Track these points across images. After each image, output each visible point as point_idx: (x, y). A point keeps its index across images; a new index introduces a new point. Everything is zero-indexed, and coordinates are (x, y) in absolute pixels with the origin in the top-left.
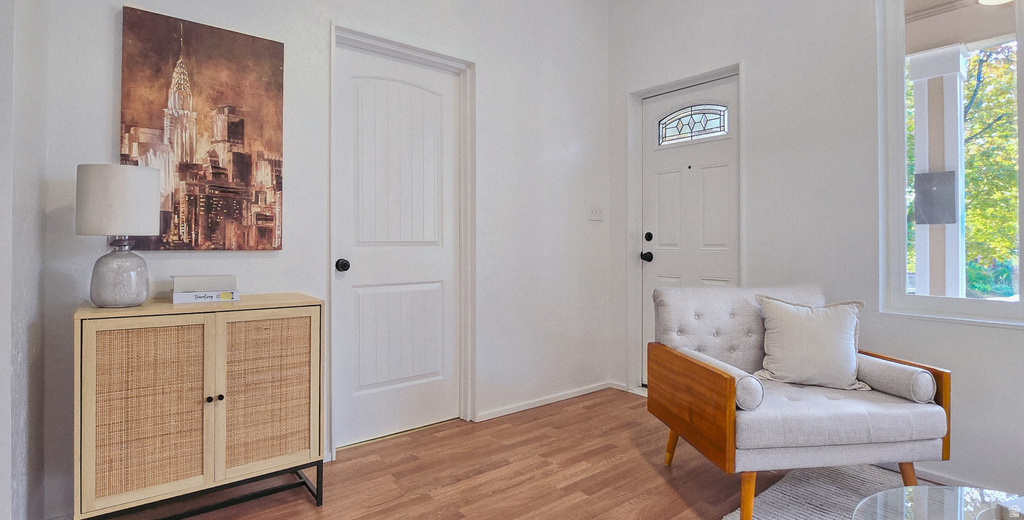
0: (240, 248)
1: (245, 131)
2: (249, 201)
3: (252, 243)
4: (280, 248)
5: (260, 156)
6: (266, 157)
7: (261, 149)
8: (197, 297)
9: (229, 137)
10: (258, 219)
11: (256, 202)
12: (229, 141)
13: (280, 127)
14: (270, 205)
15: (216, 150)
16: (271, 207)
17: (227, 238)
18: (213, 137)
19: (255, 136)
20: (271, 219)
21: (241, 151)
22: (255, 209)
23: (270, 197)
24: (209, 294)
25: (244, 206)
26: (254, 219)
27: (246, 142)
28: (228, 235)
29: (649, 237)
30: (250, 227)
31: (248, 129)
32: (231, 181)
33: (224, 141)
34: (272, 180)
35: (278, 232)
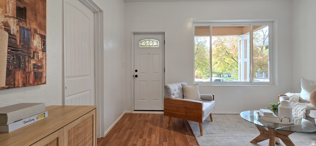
0: (24, 85)
1: (27, 15)
2: (29, 57)
3: (31, 82)
4: (45, 83)
5: (35, 31)
6: (38, 32)
7: (35, 27)
8: (25, 122)
9: (17, 16)
10: (34, 68)
11: (33, 58)
12: (17, 19)
13: (45, 17)
14: (41, 59)
15: (9, 22)
16: (41, 61)
17: (16, 80)
18: (6, 12)
19: (32, 19)
20: (41, 67)
21: (24, 26)
22: (33, 62)
23: (40, 54)
24: (32, 118)
25: (27, 59)
26: (32, 67)
27: (27, 22)
28: (17, 78)
29: (136, 71)
30: (30, 73)
31: (29, 13)
32: (18, 44)
33: (14, 17)
34: (42, 46)
35: (44, 75)
